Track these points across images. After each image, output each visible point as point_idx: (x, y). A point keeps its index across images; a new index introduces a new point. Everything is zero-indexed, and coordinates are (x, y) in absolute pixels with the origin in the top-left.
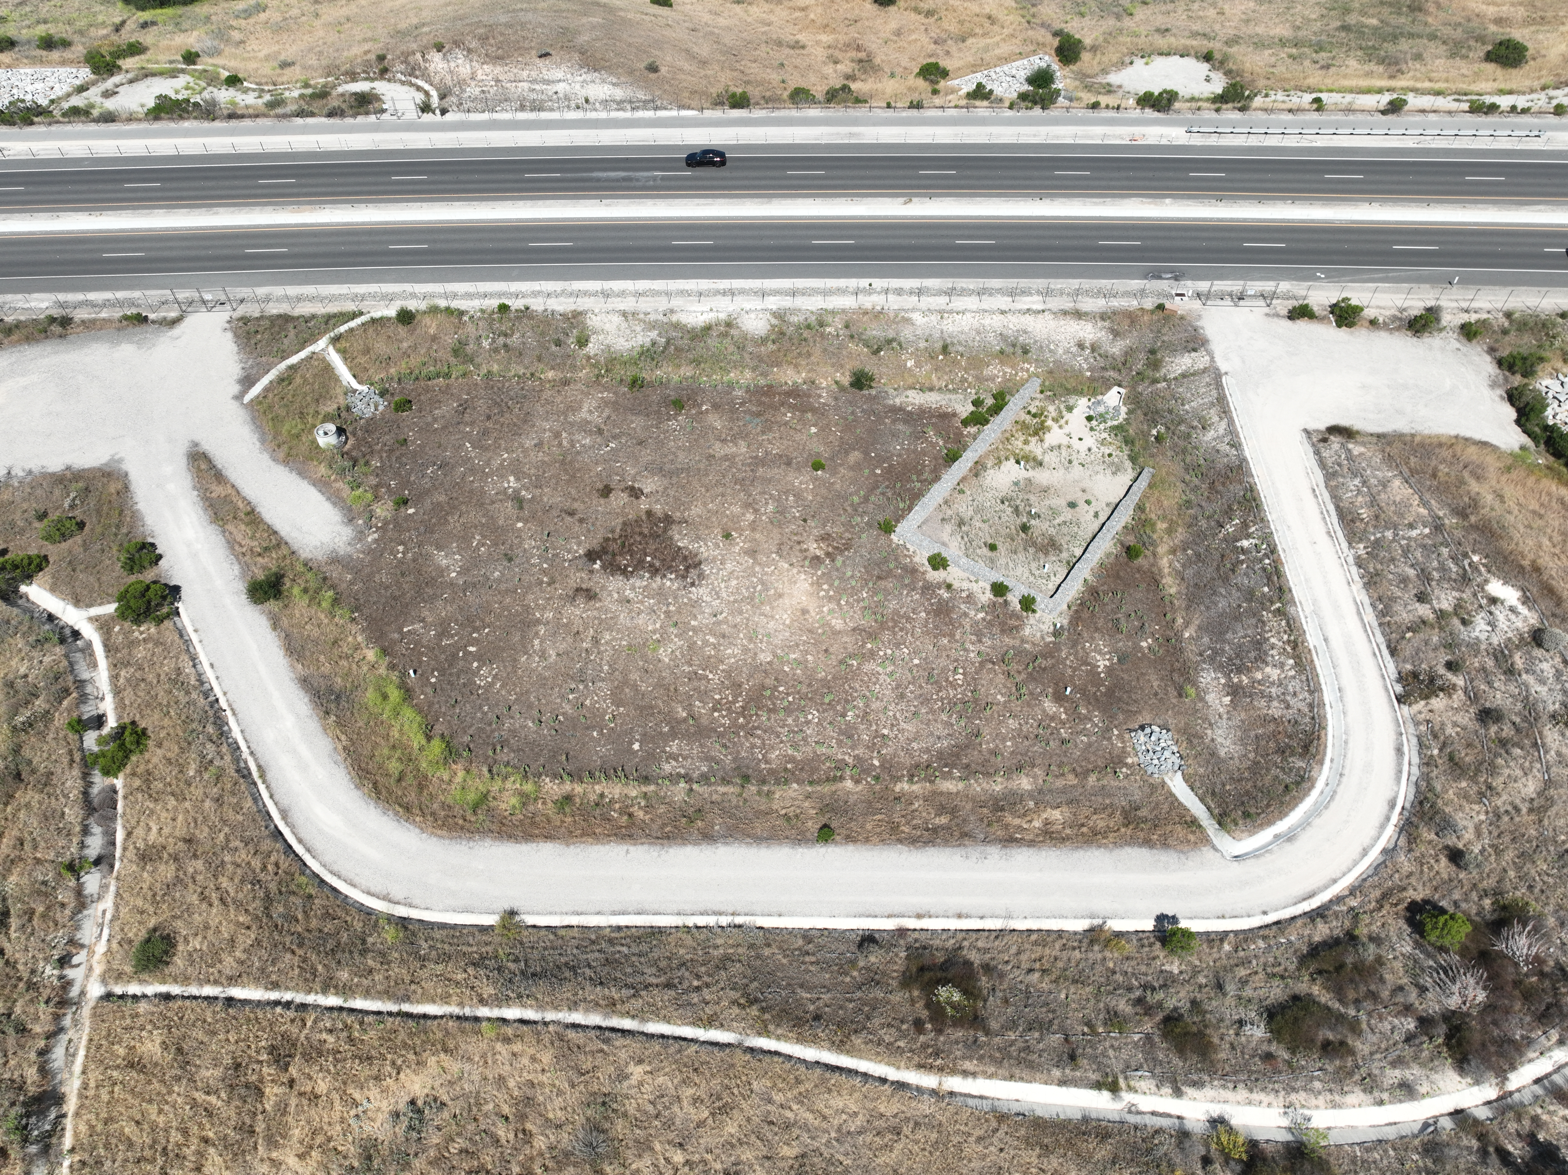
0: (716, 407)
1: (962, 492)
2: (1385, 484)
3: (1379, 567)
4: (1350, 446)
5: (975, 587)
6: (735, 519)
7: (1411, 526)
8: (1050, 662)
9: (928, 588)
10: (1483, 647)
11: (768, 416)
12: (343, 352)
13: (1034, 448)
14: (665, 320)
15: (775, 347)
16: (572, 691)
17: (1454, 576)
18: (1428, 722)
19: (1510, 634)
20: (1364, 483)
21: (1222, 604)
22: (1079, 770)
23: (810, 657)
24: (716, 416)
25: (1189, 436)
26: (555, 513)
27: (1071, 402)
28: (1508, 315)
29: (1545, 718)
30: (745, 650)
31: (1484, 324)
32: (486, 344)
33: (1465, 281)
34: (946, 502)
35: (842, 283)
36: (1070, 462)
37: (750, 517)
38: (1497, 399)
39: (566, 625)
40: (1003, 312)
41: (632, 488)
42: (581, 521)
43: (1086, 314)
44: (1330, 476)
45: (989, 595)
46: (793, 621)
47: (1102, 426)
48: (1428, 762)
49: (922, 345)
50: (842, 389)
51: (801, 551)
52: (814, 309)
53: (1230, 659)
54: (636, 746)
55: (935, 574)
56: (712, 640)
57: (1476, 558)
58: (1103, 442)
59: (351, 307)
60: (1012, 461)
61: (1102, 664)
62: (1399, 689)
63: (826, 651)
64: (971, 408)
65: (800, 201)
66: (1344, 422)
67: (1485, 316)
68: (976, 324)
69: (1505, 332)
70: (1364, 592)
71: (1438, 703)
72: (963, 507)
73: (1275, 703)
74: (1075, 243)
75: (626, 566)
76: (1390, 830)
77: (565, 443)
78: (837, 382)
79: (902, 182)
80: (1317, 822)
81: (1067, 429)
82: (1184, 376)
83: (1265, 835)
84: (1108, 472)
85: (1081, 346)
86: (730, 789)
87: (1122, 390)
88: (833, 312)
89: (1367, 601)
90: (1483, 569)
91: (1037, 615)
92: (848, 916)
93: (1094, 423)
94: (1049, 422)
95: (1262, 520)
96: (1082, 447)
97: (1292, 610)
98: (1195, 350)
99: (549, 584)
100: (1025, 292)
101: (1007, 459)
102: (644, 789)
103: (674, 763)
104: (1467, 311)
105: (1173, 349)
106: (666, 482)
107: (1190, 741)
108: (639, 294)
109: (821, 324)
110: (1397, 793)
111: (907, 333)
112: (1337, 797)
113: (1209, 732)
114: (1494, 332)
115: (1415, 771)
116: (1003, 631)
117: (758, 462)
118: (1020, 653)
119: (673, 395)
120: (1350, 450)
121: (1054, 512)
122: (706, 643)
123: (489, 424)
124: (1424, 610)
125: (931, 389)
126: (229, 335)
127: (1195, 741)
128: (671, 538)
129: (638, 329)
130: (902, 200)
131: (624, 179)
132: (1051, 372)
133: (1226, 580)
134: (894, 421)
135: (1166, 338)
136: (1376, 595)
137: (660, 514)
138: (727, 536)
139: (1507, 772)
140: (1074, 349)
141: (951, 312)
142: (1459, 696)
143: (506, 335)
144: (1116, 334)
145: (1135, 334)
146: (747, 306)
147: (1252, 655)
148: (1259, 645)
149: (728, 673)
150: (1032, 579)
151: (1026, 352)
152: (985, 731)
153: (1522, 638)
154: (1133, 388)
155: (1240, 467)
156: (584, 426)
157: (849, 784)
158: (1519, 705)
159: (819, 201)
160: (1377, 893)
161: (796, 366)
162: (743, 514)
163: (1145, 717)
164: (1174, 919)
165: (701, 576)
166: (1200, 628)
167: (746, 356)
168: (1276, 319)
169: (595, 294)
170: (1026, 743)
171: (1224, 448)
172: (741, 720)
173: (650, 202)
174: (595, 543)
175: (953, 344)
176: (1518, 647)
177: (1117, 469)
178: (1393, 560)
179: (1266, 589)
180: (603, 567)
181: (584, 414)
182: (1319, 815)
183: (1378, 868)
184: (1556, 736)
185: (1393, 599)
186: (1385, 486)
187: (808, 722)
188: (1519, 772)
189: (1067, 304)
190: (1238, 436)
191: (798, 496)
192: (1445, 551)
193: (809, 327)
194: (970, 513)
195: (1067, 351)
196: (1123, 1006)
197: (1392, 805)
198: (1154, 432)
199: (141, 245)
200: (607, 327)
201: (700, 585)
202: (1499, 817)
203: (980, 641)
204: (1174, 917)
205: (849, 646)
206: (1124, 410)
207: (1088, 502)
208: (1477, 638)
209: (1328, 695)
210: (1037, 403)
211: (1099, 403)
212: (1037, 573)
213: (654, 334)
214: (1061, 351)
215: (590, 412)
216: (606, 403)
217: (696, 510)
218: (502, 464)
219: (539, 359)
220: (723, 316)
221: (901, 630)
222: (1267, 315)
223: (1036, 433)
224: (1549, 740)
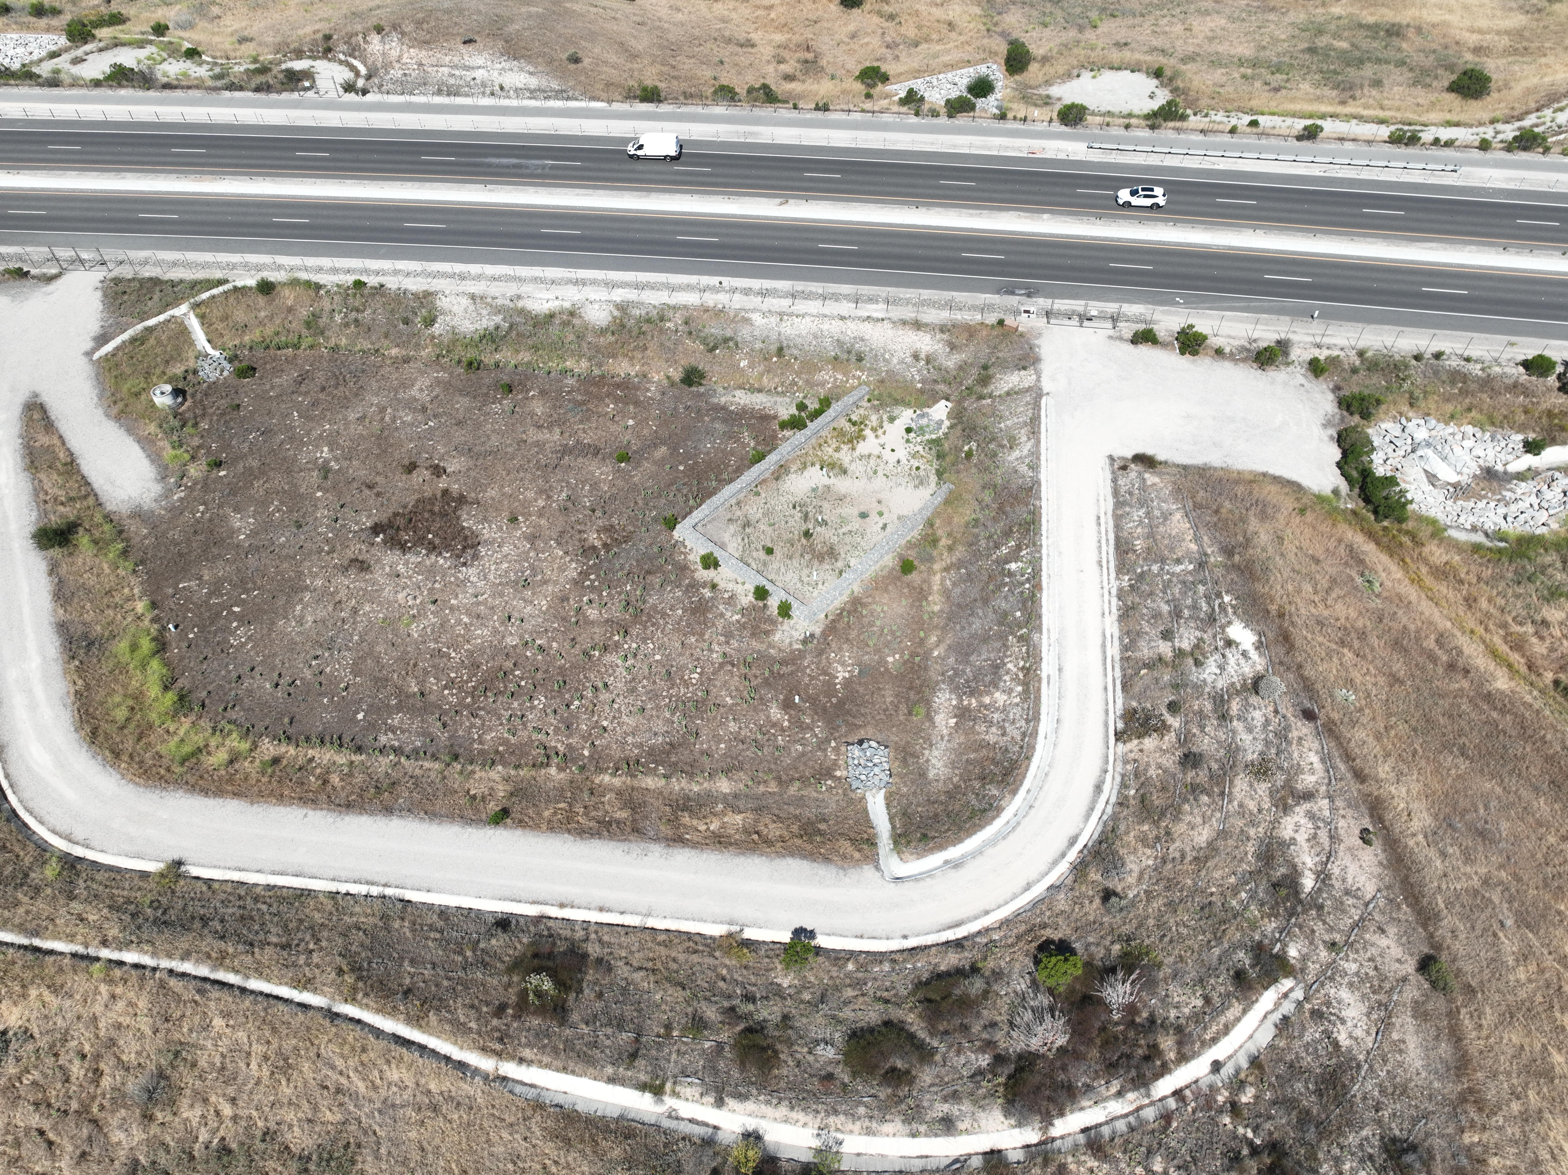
0: (543, 393)
1: (758, 494)
2: (1166, 516)
3: (1137, 600)
4: (1147, 476)
5: (739, 589)
6: (525, 504)
7: (1178, 561)
8: (790, 668)
9: (694, 586)
10: (1207, 690)
11: (591, 406)
12: (202, 317)
13: (845, 456)
14: (511, 305)
15: (613, 339)
16: (316, 658)
17: (1202, 615)
18: (1135, 761)
19: (1235, 679)
20: (1148, 514)
21: (977, 625)
22: (784, 777)
23: (555, 645)
24: (541, 402)
25: (995, 455)
26: (355, 485)
27: (896, 412)
28: (1361, 354)
29: (1240, 767)
30: (495, 631)
31: (1334, 361)
32: (338, 318)
33: (1327, 316)
34: (738, 503)
35: (693, 279)
36: (875, 472)
37: (541, 503)
38: (1326, 439)
39: (332, 594)
40: (843, 318)
41: (437, 466)
42: (378, 495)
43: (927, 325)
44: (1119, 504)
45: (751, 598)
46: (550, 607)
47: (919, 439)
48: (1122, 803)
49: (758, 345)
50: (673, 384)
51: (580, 540)
52: (657, 303)
53: (967, 681)
54: (360, 716)
55: (705, 573)
56: (466, 619)
57: (1227, 599)
58: (915, 455)
59: (218, 275)
60: (818, 467)
61: (841, 674)
62: (1120, 725)
63: (573, 639)
64: (794, 411)
65: (678, 196)
66: (1150, 452)
67: (1335, 353)
68: (814, 329)
69: (1354, 371)
70: (1116, 624)
71: (1149, 743)
72: (754, 510)
73: (994, 730)
74: (938, 253)
75: (406, 542)
76: (1064, 867)
77: (387, 419)
78: (668, 377)
79: (784, 183)
80: (990, 851)
81: (882, 440)
82: (1008, 394)
83: (936, 859)
84: (911, 485)
85: (916, 357)
86: (437, 766)
87: (950, 405)
88: (675, 308)
89: (1117, 634)
90: (1230, 610)
91: (792, 622)
92: (493, 898)
93: (912, 435)
94: (867, 432)
95: (1034, 545)
96: (892, 458)
97: (1035, 637)
98: (1024, 368)
99: (328, 553)
100: (871, 300)
101: (813, 464)
102: (353, 758)
103: (391, 735)
104: (1319, 346)
105: (1005, 366)
106: (471, 463)
107: (904, 761)
108: (494, 279)
109: (662, 319)
110: (1082, 830)
111: (745, 333)
112: (1019, 829)
113: (927, 752)
114: (1343, 370)
115: (1109, 810)
116: (753, 635)
117: (566, 450)
118: (762, 658)
119: (506, 379)
120: (1144, 480)
121: (844, 521)
122: (459, 622)
123: (322, 396)
124: (1165, 649)
125: (760, 391)
126: (99, 294)
127: (911, 760)
128: (458, 518)
129: (484, 312)
130: (778, 201)
131: (515, 166)
132: (882, 381)
133: (986, 601)
134: (713, 420)
135: (1000, 355)
136: (1125, 629)
137: (455, 495)
138: (514, 520)
139: (1189, 818)
140: (909, 360)
141: (791, 315)
142: (1170, 738)
143: (358, 311)
144: (953, 347)
145: (972, 348)
146: (593, 296)
147: (988, 679)
148: (997, 668)
149: (471, 653)
150: (799, 585)
151: (860, 359)
152: (704, 732)
153: (1244, 685)
154: (959, 402)
155: (1031, 488)
156: (410, 404)
157: (553, 771)
158: (1222, 752)
159: (696, 197)
160: (1022, 929)
161: (632, 359)
162: (536, 500)
163: (869, 732)
164: (811, 934)
165: (475, 557)
166: (950, 647)
167: (585, 345)
168: (1118, 342)
169: (452, 276)
170: (741, 746)
171: (1023, 469)
172: (469, 700)
173: (532, 189)
174: (383, 517)
175: (789, 347)
176: (1238, 693)
177: (921, 482)
178: (1151, 594)
179: (1018, 614)
180: (385, 542)
181: (414, 392)
182: (995, 845)
183: (1036, 904)
184: (1245, 787)
185: (1139, 634)
186: (1166, 519)
187: (533, 708)
188: (1199, 820)
189: (909, 313)
190: (1038, 458)
191: (595, 486)
192: (1201, 589)
193: (649, 321)
194: (759, 515)
195: (902, 362)
196: (711, 1013)
197: (1073, 841)
198: (966, 448)
199: (46, 204)
200: (455, 309)
201: (472, 566)
202: (1164, 861)
203: (727, 643)
204: (812, 932)
205: (596, 637)
206: (947, 423)
207: (881, 514)
208: (1204, 681)
209: (1045, 726)
210: (862, 411)
211: (923, 416)
212: (806, 580)
213: (498, 319)
214: (895, 361)
215: (421, 390)
216: (438, 381)
217: (492, 493)
218: (321, 435)
219: (386, 336)
220: (567, 305)
221: (653, 625)
222: (1110, 337)
223: (850, 441)
224: (1236, 791)
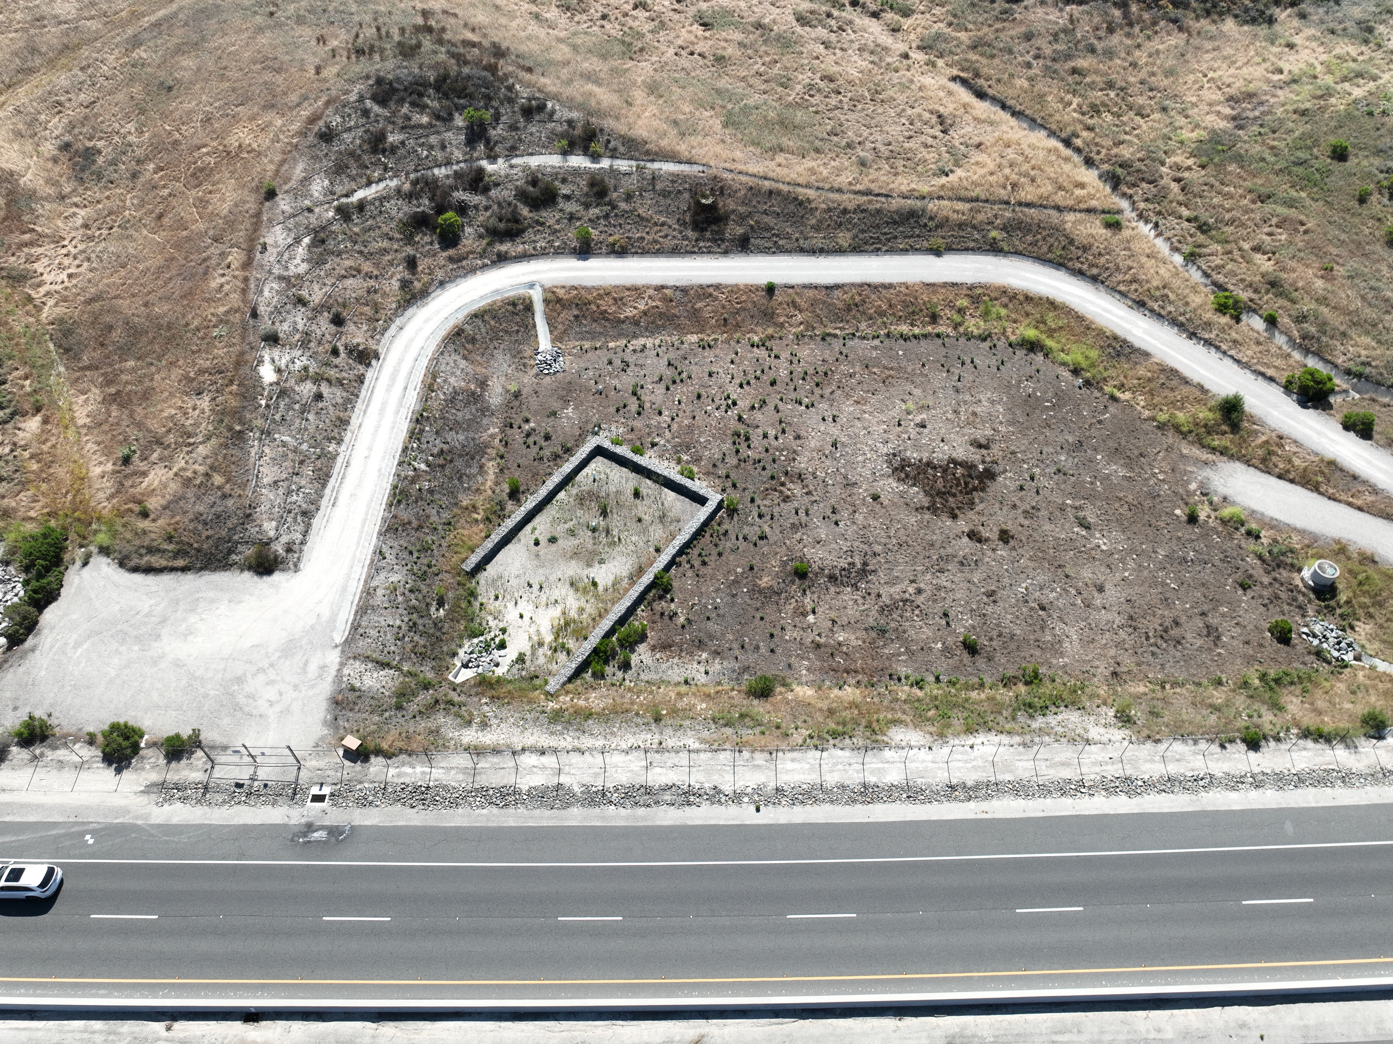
7: (284, 444)
13: (573, 602)
18: (373, 337)
29: (311, 307)
41: (980, 541)
47: (491, 635)
49: (687, 722)
50: (784, 681)
52: (833, 751)
57: (263, 401)
58: (498, 614)
62: (374, 362)
64: (633, 657)
72: (657, 533)
78: (790, 689)
81: (533, 629)
88: (807, 748)
90: (266, 393)
93: (498, 640)
94: (549, 639)
95: (399, 476)
96: (522, 607)
98: (352, 689)
121: (572, 532)
128: (926, 493)
137: (944, 515)
138: (875, 498)
139: (354, 294)
140: (493, 721)
142: (346, 339)
147: (460, 397)
148: (452, 400)
153: (283, 346)
158: (318, 318)
160: (464, 263)
165: (889, 462)
166: (485, 430)
174: (992, 487)
175: (648, 723)
177: (495, 582)
180: (975, 466)
184: (314, 296)
186: (276, 483)
201: (887, 454)
207: (537, 543)
208: (308, 359)
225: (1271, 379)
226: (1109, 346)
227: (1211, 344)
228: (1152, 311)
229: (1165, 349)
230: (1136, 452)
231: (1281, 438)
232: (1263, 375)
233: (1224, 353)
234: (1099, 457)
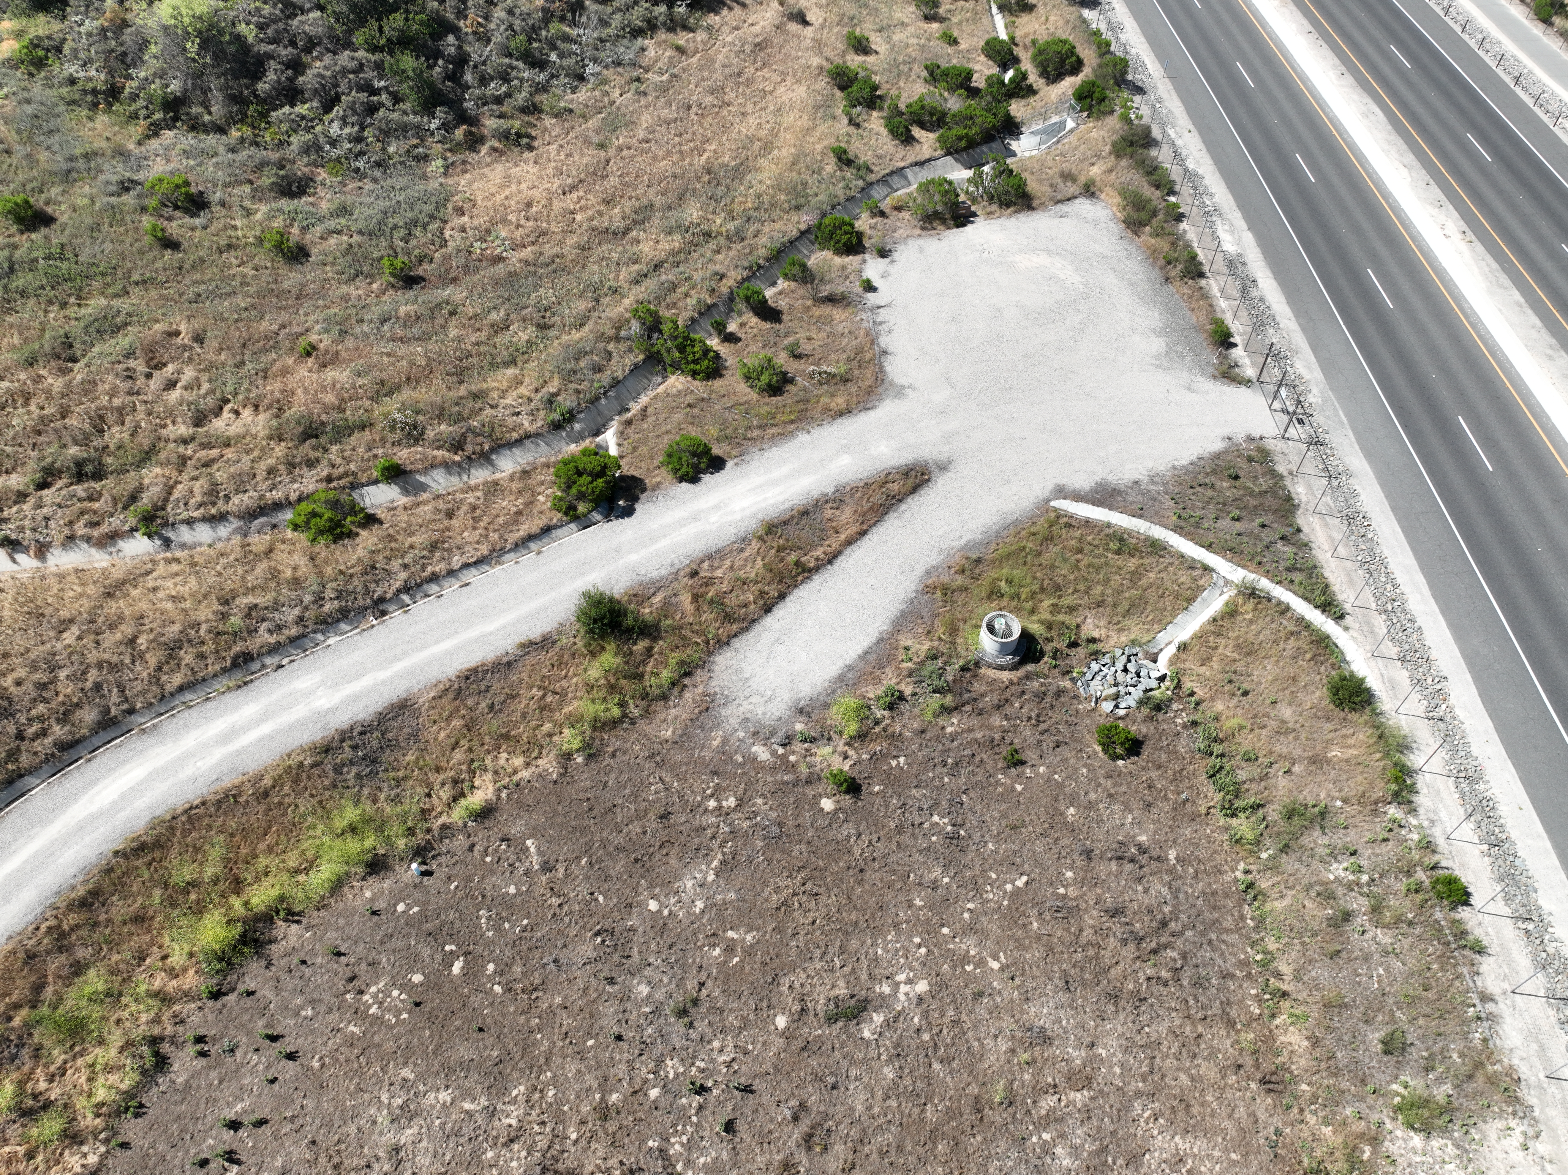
12: (1231, 613)
26: (815, 1098)
59: (1345, 595)
99: (599, 1107)
219: (1332, 1005)
225: (547, 530)
226: (338, 770)
227: (419, 586)
228: (275, 649)
229: (399, 666)
230: (652, 823)
231: (694, 574)
232: (531, 537)
233: (451, 573)
234: (653, 905)
